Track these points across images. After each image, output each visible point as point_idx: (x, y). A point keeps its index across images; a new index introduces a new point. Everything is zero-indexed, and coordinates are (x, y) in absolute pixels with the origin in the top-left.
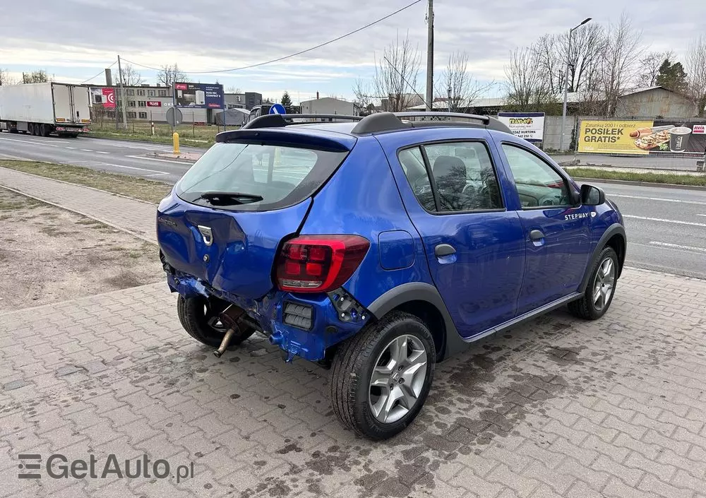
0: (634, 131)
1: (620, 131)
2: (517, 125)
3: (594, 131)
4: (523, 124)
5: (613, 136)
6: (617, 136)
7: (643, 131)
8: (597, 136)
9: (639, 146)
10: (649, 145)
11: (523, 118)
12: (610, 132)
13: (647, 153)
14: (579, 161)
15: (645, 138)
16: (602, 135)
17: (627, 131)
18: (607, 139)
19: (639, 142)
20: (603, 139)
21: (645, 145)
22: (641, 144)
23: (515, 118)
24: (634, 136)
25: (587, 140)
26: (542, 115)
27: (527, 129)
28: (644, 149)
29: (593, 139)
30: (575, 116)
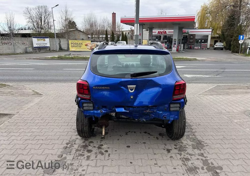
0: (86, 44)
1: (82, 44)
2: (40, 41)
3: (74, 44)
4: (42, 41)
5: (80, 45)
6: (81, 45)
7: (89, 44)
8: (75, 45)
9: (88, 48)
10: (91, 48)
11: (42, 39)
12: (79, 44)
13: (91, 50)
14: (70, 54)
15: (89, 46)
16: (76, 45)
17: (84, 44)
18: (78, 46)
19: (88, 47)
20: (77, 46)
21: (90, 48)
22: (89, 48)
23: (39, 39)
24: (86, 45)
25: (72, 47)
26: (48, 38)
27: (44, 43)
28: (90, 49)
29: (74, 46)
30: (59, 38)
